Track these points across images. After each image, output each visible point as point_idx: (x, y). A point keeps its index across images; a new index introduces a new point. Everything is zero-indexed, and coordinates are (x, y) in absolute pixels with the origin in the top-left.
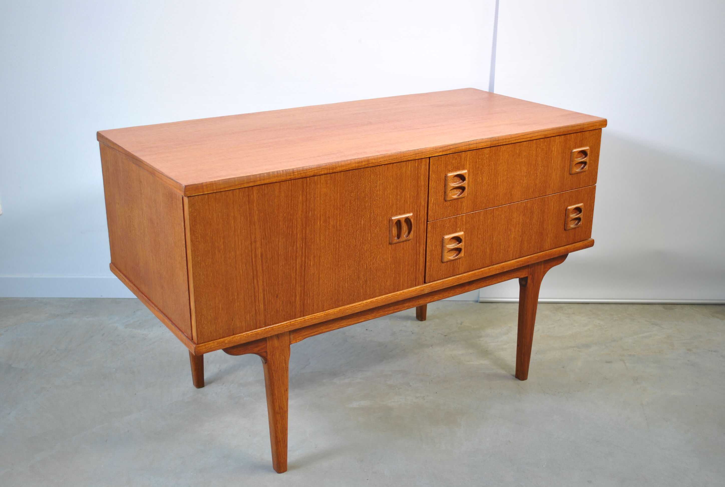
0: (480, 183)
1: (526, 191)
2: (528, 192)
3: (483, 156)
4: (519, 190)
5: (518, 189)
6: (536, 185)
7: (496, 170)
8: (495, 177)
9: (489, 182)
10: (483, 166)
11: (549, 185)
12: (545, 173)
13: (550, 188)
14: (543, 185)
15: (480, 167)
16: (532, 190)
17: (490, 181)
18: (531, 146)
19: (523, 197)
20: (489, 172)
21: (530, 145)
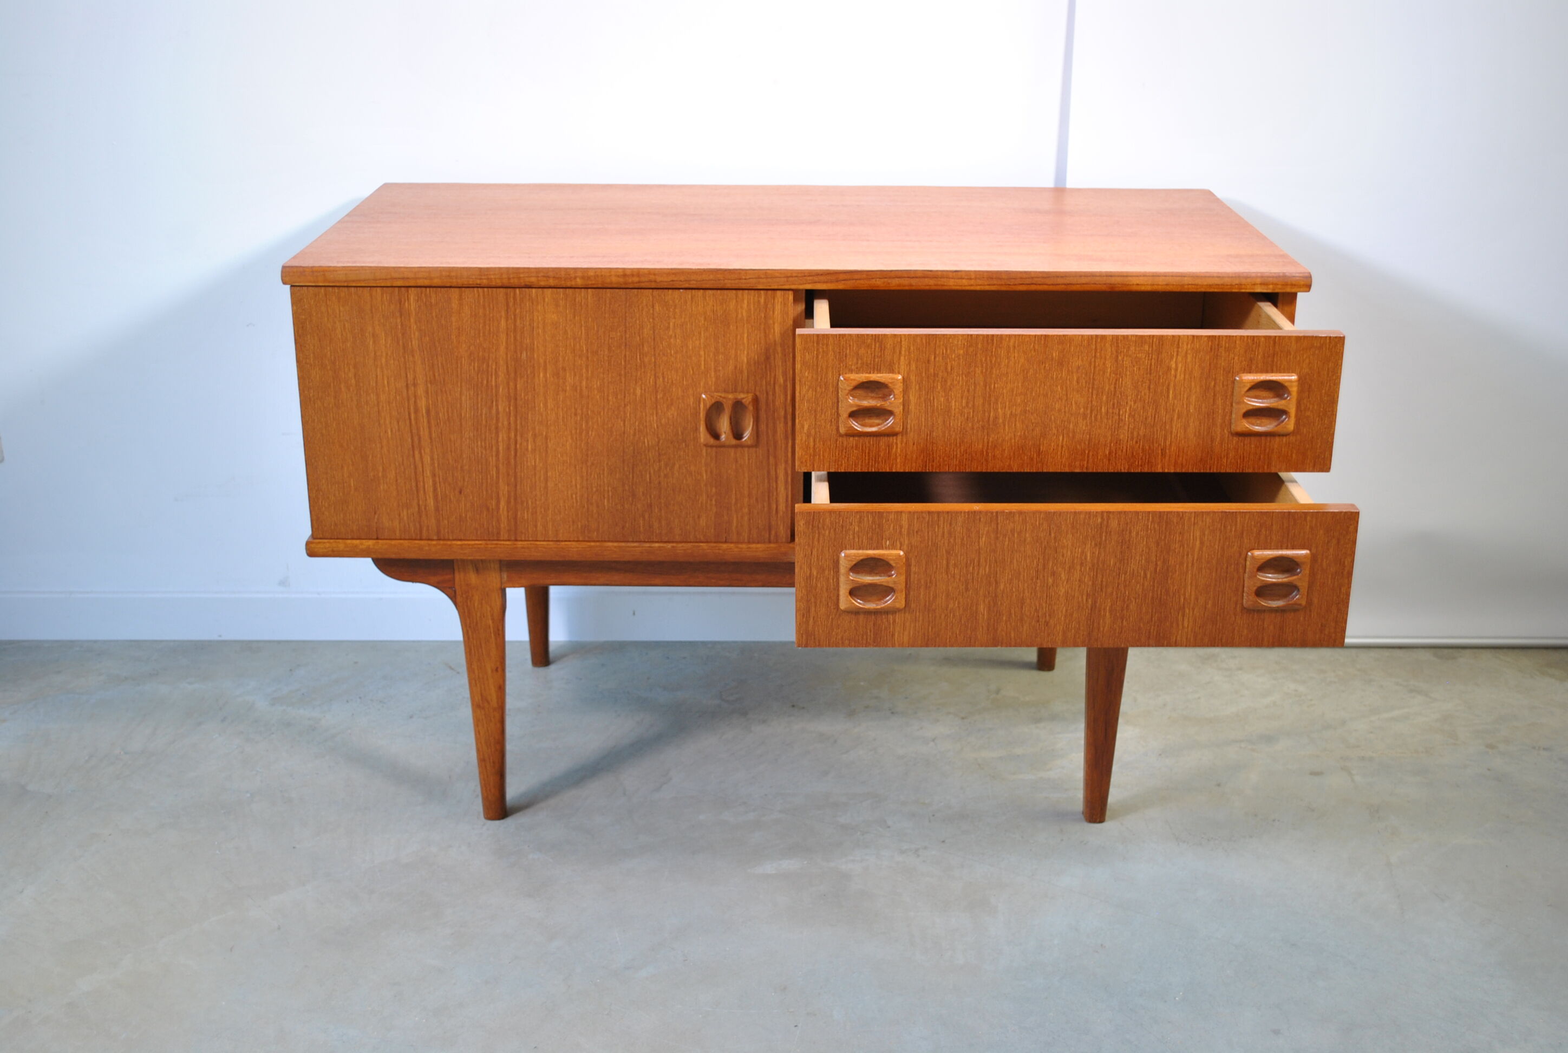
0: (941, 409)
3: (948, 351)
7: (988, 387)
8: (987, 406)
9: (969, 413)
10: (948, 373)
15: (940, 374)
17: (971, 411)
18: (1098, 347)
20: (968, 391)
21: (1096, 344)
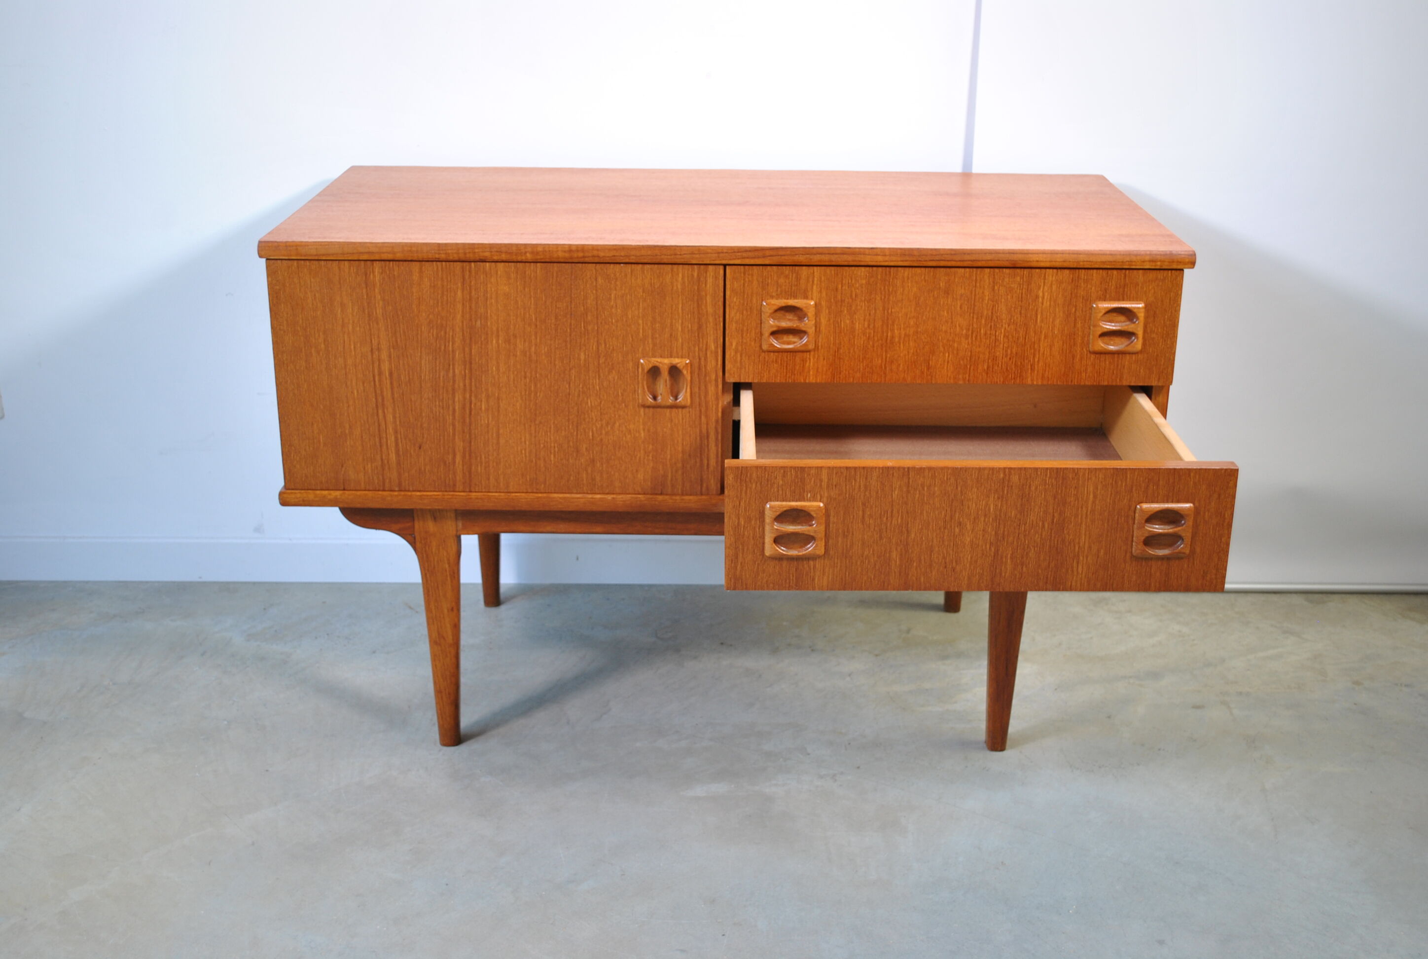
1: (969, 367)
2: (974, 370)
4: (950, 361)
5: (947, 358)
6: (995, 359)
11: (1031, 366)
12: (1018, 339)
13: (1036, 372)
14: (1015, 361)
16: (986, 367)
19: (961, 376)
